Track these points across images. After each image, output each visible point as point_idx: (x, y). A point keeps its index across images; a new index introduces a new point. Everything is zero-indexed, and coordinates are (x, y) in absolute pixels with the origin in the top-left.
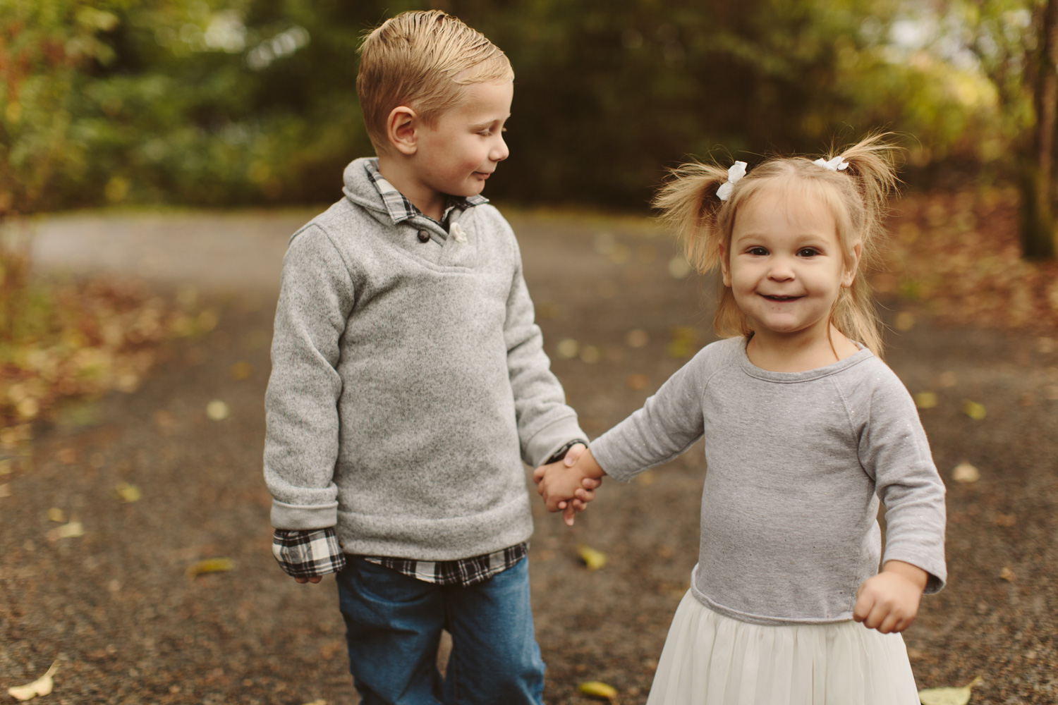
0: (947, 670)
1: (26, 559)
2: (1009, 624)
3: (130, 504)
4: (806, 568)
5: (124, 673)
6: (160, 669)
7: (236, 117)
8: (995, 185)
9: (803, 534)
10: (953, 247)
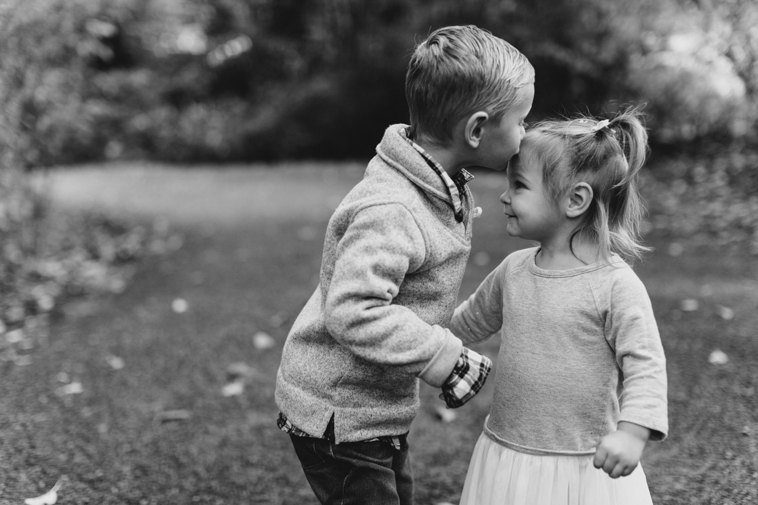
0: (702, 499)
1: (40, 409)
2: (748, 466)
3: (115, 371)
4: (565, 414)
5: (107, 490)
6: (134, 487)
7: (198, 99)
8: (743, 152)
9: (563, 389)
10: (712, 197)
